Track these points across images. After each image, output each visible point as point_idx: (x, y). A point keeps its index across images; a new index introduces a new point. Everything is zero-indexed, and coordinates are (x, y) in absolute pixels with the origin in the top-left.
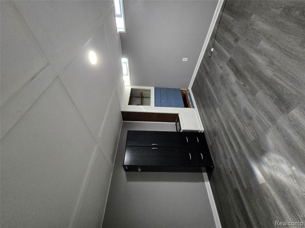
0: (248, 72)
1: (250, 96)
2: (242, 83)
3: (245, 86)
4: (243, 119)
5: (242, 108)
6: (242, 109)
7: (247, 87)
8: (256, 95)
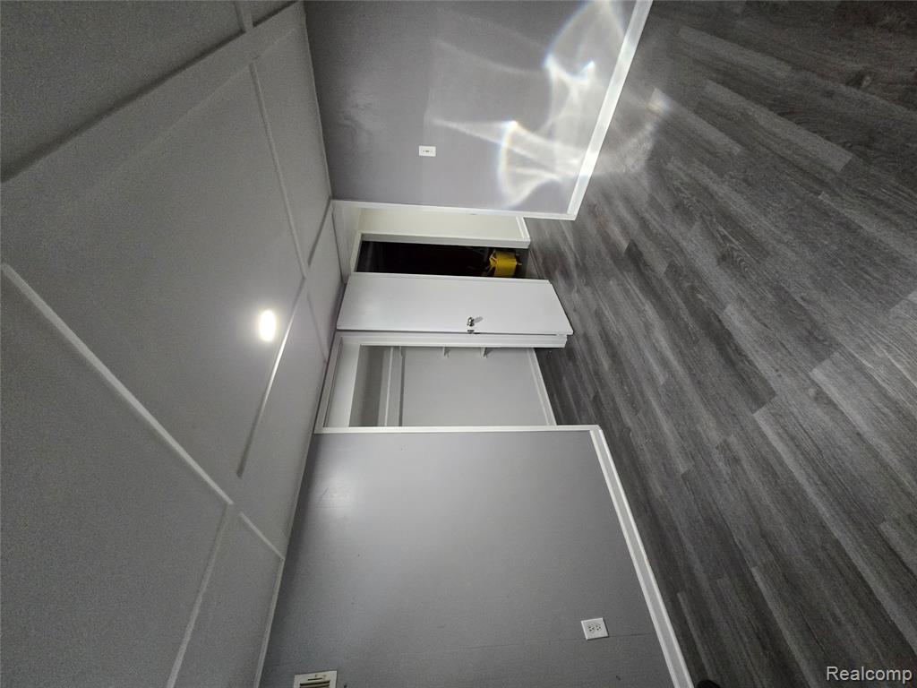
0: (687, 326)
1: (679, 261)
2: (700, 296)
3: (693, 288)
4: (693, 196)
5: (697, 226)
6: (696, 223)
7: (686, 285)
8: (667, 265)
